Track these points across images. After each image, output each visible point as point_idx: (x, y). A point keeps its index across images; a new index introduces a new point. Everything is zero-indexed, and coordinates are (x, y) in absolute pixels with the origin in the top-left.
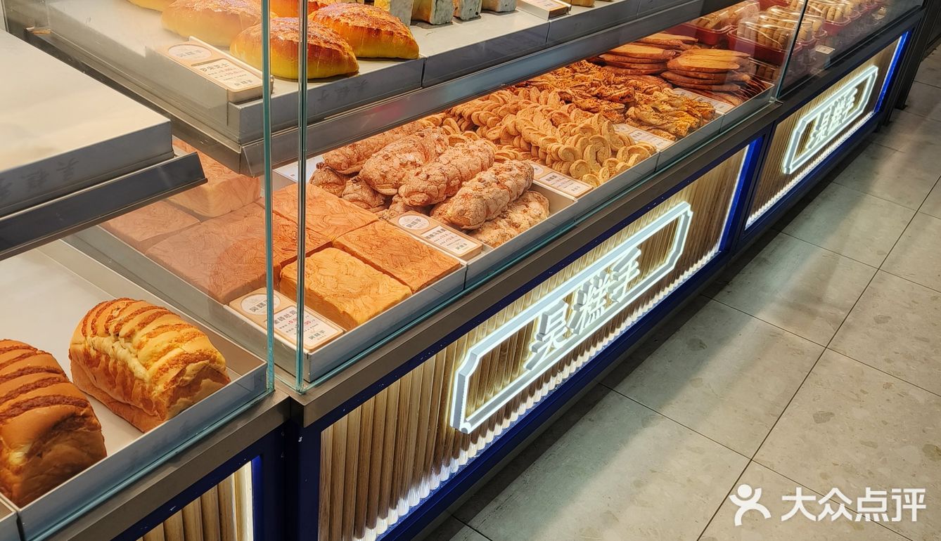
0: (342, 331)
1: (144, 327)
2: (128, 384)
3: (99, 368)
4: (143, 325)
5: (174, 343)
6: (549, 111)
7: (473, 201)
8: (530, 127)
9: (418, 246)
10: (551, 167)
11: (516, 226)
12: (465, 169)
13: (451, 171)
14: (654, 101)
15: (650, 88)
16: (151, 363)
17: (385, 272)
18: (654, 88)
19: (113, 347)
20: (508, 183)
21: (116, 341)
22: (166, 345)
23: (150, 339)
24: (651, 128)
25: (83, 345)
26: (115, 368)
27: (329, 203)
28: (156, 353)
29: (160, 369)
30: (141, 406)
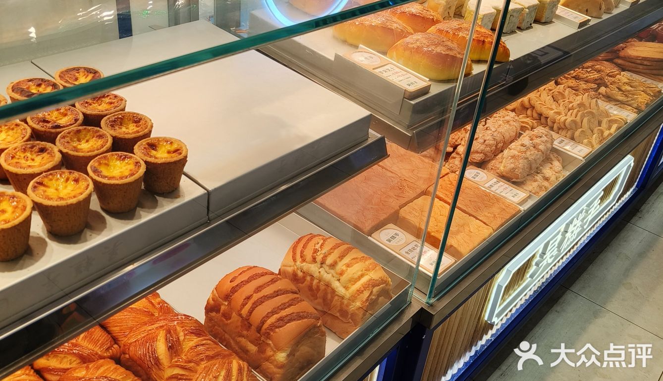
0: (454, 261)
1: (342, 259)
2: (328, 299)
3: (304, 285)
4: (341, 257)
5: (364, 272)
6: (551, 90)
7: (521, 161)
8: (541, 102)
9: (487, 195)
10: (558, 133)
11: (547, 179)
12: (507, 136)
13: (499, 137)
14: (618, 83)
15: (612, 72)
16: (350, 286)
17: (470, 215)
18: (616, 72)
19: (319, 272)
20: (542, 147)
21: (321, 267)
22: (360, 273)
23: (349, 268)
24: (618, 103)
25: (292, 268)
26: (318, 287)
27: (413, 159)
28: (354, 279)
29: (358, 291)
30: (338, 315)
